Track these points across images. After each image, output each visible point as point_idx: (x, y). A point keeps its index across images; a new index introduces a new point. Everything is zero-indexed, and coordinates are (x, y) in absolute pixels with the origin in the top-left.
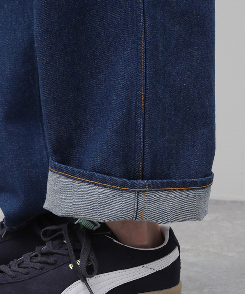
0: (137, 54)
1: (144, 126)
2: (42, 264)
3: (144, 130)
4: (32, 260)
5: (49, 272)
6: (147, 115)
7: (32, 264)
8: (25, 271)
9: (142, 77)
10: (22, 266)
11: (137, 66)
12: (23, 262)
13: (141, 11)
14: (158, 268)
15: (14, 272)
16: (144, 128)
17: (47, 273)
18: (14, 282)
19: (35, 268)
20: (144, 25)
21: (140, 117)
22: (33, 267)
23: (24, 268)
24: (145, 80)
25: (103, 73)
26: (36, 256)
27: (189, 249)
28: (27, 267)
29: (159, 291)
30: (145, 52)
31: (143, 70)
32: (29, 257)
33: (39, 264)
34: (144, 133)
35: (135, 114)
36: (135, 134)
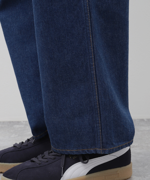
0: (87, 35)
1: (96, 75)
2: (55, 156)
3: (96, 77)
4: (50, 155)
5: (59, 160)
6: (97, 69)
7: (49, 157)
8: (46, 160)
9: (91, 48)
10: (44, 158)
11: (88, 42)
12: (45, 156)
13: (88, 11)
14: (118, 155)
15: (40, 161)
16: (96, 76)
17: (57, 161)
18: (40, 167)
19: (51, 158)
20: (90, 18)
21: (93, 71)
22: (50, 158)
23: (45, 159)
24: (93, 49)
25: (66, 49)
26: (52, 152)
27: (137, 146)
28: (47, 158)
29: (120, 168)
30: (92, 34)
31: (92, 44)
32: (48, 153)
33: (53, 156)
34: (96, 79)
35: (90, 69)
36: (92, 80)
